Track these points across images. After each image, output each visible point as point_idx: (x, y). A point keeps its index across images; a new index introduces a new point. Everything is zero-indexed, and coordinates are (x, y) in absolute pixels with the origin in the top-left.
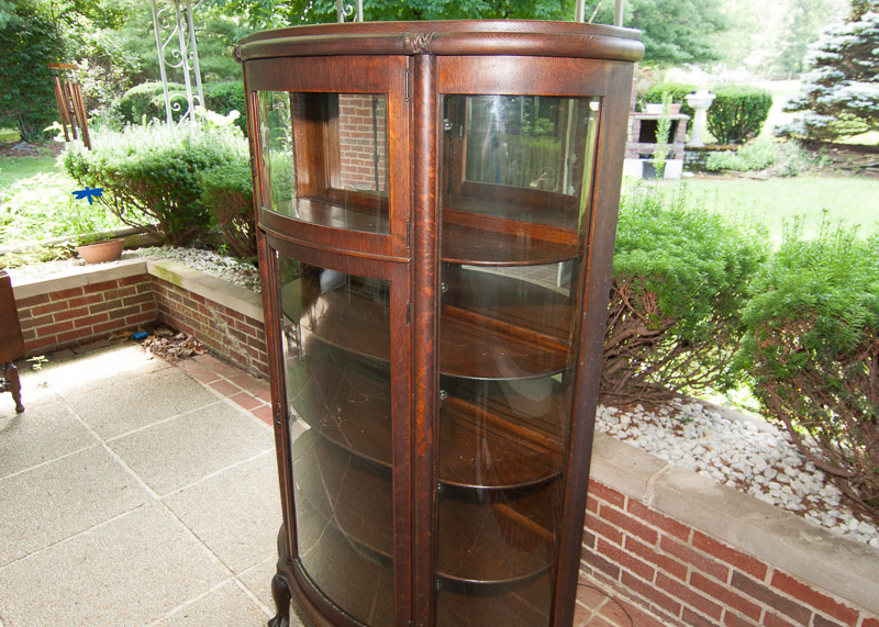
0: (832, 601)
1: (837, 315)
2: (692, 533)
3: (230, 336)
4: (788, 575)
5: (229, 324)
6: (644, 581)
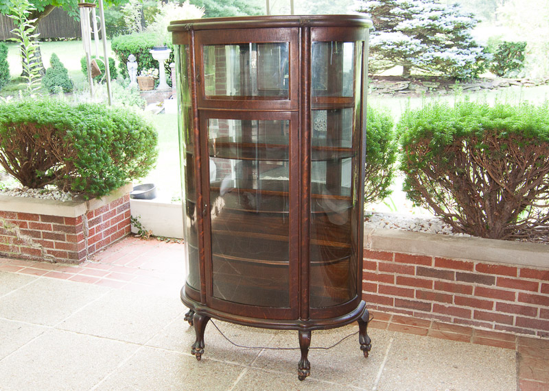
0: (462, 262)
1: (443, 132)
2: (394, 255)
3: (22, 237)
4: (442, 257)
5: (21, 227)
6: (372, 293)
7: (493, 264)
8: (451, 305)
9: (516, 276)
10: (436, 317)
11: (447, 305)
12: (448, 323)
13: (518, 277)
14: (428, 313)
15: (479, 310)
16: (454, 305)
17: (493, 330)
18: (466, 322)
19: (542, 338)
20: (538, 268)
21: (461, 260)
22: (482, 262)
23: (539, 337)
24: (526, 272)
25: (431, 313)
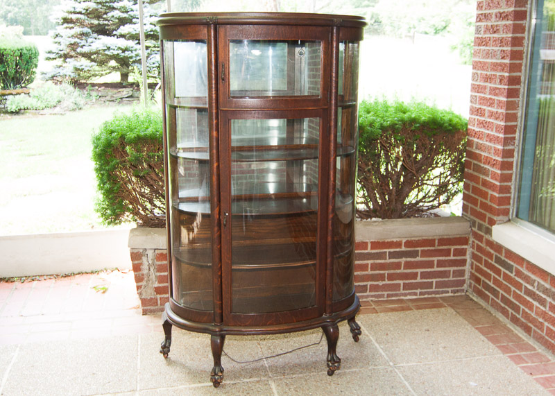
4: (376, 241)
7: (417, 239)
8: (384, 283)
9: (434, 246)
10: (372, 296)
11: (381, 283)
12: (382, 299)
13: (437, 247)
14: (365, 294)
15: (407, 282)
16: (387, 282)
17: (418, 297)
18: (396, 295)
19: (456, 295)
20: (451, 237)
21: (392, 240)
22: (409, 239)
23: (452, 294)
24: (443, 241)
25: (368, 293)
